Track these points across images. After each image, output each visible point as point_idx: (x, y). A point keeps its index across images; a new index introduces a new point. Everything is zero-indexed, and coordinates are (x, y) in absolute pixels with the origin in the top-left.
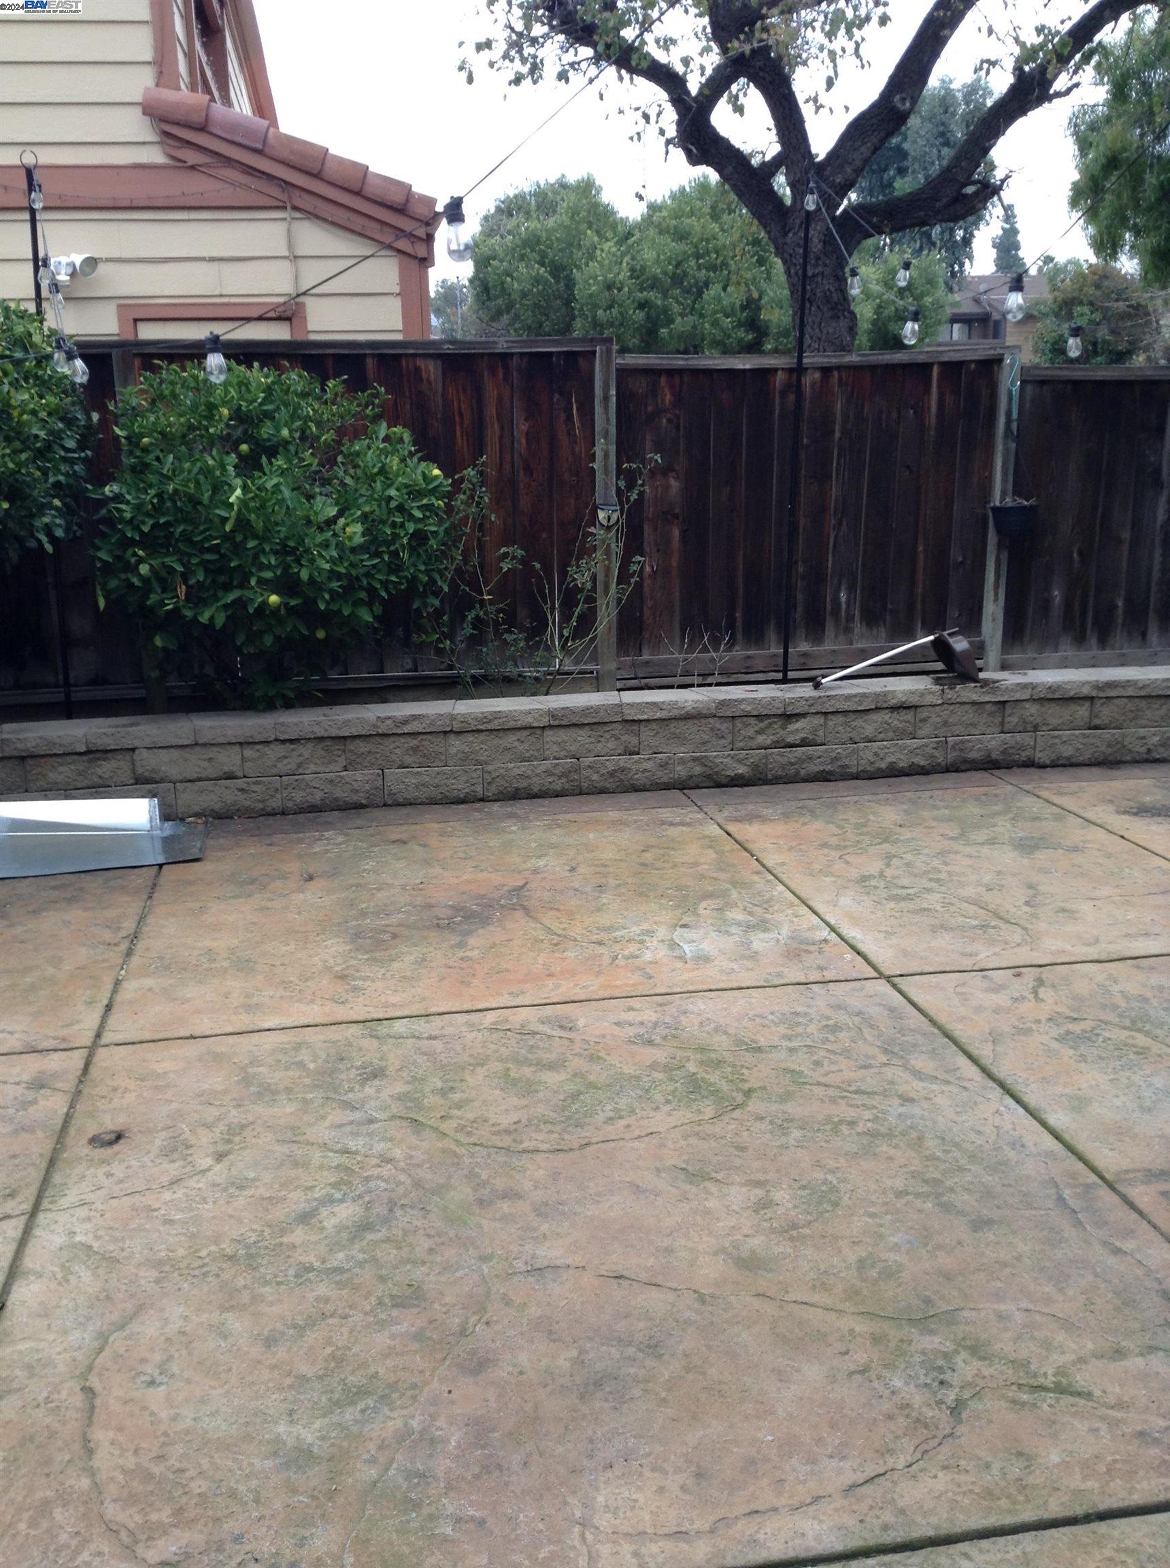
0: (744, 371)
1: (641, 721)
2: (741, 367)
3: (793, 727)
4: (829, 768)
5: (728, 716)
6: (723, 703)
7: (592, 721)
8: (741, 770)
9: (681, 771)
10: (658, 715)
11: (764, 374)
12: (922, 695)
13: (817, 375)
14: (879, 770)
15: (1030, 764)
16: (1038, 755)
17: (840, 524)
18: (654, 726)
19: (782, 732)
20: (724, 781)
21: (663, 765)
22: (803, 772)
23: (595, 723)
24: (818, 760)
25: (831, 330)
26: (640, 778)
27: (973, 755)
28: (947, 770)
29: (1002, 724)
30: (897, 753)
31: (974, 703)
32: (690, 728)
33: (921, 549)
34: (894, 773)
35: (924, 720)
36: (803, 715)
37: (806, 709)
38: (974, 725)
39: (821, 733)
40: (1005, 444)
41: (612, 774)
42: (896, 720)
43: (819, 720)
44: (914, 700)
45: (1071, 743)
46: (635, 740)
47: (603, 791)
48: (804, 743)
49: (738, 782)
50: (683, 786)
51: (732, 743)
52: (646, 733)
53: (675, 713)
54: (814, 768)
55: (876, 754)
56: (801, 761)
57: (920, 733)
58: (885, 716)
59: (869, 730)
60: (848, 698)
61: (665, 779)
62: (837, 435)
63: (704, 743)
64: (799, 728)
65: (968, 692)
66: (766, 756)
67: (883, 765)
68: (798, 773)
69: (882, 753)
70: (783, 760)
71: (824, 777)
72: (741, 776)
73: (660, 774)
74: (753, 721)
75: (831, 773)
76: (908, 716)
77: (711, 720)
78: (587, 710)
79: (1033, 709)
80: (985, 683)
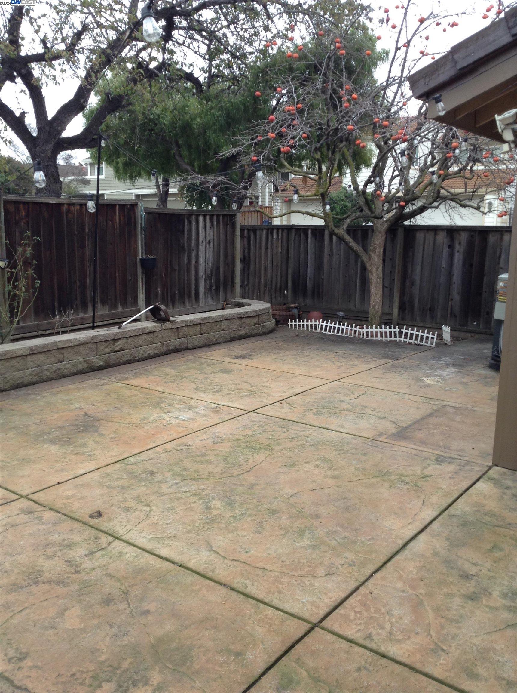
0: (52, 204)
1: (64, 348)
2: (51, 202)
3: (116, 344)
4: (130, 358)
5: (95, 342)
6: (93, 337)
7: (46, 350)
8: (101, 363)
9: (80, 367)
10: (71, 345)
11: (59, 205)
12: (156, 327)
13: (78, 207)
14: (145, 357)
15: (187, 349)
16: (189, 345)
17: (90, 264)
18: (69, 349)
19: (113, 346)
20: (96, 368)
21: (74, 365)
22: (121, 361)
23: (47, 351)
24: (126, 355)
25: (54, 188)
26: (66, 372)
27: (171, 348)
28: (165, 354)
29: (178, 335)
30: (150, 350)
31: (170, 329)
32: (82, 349)
33: (117, 274)
34: (150, 357)
35: (156, 337)
36: (120, 339)
37: (121, 337)
38: (170, 337)
39: (126, 345)
40: (141, 236)
41: (55, 372)
42: (149, 338)
43: (125, 340)
44: (153, 330)
45: (197, 340)
46: (62, 356)
47: (52, 379)
48: (121, 350)
49: (101, 368)
50: (81, 373)
51: (97, 353)
52: (66, 352)
53: (77, 343)
54: (125, 359)
55: (144, 351)
56: (121, 357)
57: (156, 341)
58: (145, 336)
59: (140, 342)
60: (134, 331)
61: (75, 371)
62: (87, 230)
63: (87, 354)
64: (119, 344)
65: (168, 325)
66: (109, 357)
67: (146, 355)
68: (119, 362)
69: (146, 350)
70: (114, 357)
71: (128, 362)
72: (101, 366)
73: (72, 369)
74: (103, 343)
75: (130, 360)
76: (151, 335)
77: (89, 345)
78: (44, 346)
79: (186, 329)
80: (173, 321)
